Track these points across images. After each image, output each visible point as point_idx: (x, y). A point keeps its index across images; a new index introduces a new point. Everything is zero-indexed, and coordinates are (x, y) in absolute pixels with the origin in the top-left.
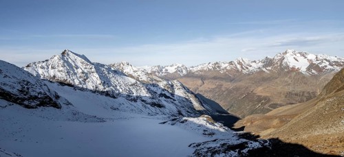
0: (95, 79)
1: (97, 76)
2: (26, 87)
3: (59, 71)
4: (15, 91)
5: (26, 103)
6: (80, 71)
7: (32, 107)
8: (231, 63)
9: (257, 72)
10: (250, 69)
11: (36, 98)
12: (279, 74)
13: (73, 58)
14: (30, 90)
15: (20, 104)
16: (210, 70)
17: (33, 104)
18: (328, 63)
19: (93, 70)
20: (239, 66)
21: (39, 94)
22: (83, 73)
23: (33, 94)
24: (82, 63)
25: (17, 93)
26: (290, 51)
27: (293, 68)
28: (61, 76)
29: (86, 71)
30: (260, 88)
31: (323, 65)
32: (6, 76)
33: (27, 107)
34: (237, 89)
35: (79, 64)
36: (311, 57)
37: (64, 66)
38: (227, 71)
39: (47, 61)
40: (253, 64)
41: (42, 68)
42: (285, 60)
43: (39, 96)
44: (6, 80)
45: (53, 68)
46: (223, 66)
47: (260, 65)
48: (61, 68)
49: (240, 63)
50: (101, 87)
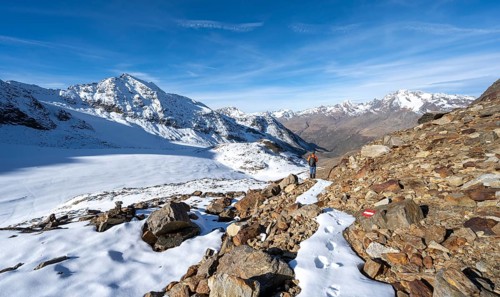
0: (155, 106)
1: (158, 103)
3: (108, 95)
6: (136, 96)
8: (337, 106)
9: (364, 114)
10: (357, 111)
12: (388, 115)
16: (315, 114)
18: (445, 102)
19: (155, 96)
20: (345, 109)
22: (140, 98)
24: (142, 88)
26: (402, 92)
27: (404, 109)
28: (109, 100)
29: (144, 96)
30: (366, 130)
31: (440, 104)
34: (341, 131)
35: (138, 89)
36: (427, 96)
37: (115, 90)
38: (333, 114)
39: (95, 84)
40: (361, 107)
41: (86, 91)
42: (396, 101)
45: (100, 92)
46: (329, 109)
47: (368, 107)
48: (111, 92)
49: (346, 105)
50: (162, 115)
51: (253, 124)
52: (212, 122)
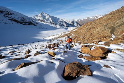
0: (50, 20)
1: (51, 19)
2: (23, 19)
3: (41, 18)
4: (19, 20)
5: (23, 23)
6: (46, 18)
7: (26, 25)
8: (93, 17)
11: (27, 22)
13: (44, 14)
14: (25, 20)
17: (26, 24)
22: (47, 18)
23: (26, 21)
24: (47, 15)
25: (20, 21)
28: (41, 19)
29: (48, 18)
32: (16, 16)
35: (46, 16)
37: (42, 16)
38: (92, 19)
39: (38, 15)
41: (36, 17)
45: (39, 17)
48: (41, 17)
49: (96, 16)
50: (52, 22)
51: (71, 23)
52: (62, 23)
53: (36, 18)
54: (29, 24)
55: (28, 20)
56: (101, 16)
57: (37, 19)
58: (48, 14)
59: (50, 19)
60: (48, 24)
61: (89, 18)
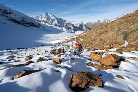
2: (24, 19)
5: (24, 24)
6: (51, 19)
7: (27, 26)
8: (104, 20)
11: (28, 23)
13: (49, 15)
15: (22, 25)
16: (97, 23)
17: (27, 25)
21: (30, 22)
23: (27, 22)
25: (20, 21)
28: (45, 20)
29: (53, 19)
32: (16, 15)
33: (25, 26)
35: (51, 17)
38: (103, 23)
43: (30, 23)
44: (16, 17)
45: (43, 18)
48: (45, 18)
49: (107, 20)
50: (57, 24)
51: (79, 26)
52: (69, 26)
53: (39, 19)
54: (30, 26)
55: (29, 21)
56: (113, 19)
57: (41, 20)
58: (53, 15)
59: (56, 20)
60: (52, 26)
61: (100, 21)
